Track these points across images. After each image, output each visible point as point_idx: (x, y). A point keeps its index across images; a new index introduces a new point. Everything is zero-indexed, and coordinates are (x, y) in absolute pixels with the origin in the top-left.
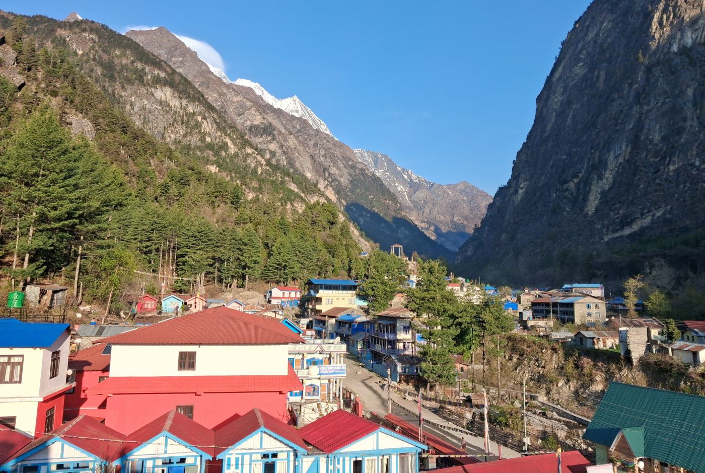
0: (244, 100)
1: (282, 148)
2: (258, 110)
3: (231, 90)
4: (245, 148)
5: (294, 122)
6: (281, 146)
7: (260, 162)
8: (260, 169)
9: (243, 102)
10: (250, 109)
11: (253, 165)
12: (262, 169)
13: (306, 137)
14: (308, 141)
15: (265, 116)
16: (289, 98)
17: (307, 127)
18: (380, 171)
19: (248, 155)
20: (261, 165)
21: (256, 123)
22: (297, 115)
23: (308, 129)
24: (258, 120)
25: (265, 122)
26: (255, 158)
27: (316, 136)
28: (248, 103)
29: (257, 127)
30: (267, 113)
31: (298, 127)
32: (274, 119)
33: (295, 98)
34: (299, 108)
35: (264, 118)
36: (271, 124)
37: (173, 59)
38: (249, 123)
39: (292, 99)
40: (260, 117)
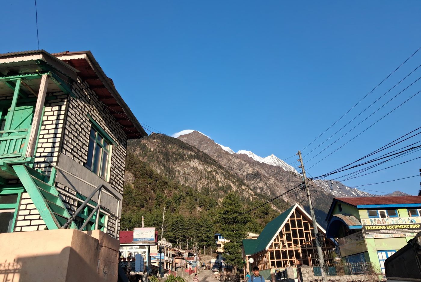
0: (241, 161)
1: (267, 185)
2: (249, 165)
3: (234, 157)
4: (241, 187)
5: (273, 169)
6: (266, 184)
7: (251, 194)
8: (251, 198)
9: (241, 162)
10: (245, 165)
11: (247, 196)
12: (252, 197)
13: (281, 176)
14: (283, 179)
15: (254, 168)
16: (269, 156)
17: (281, 170)
18: (335, 192)
19: (243, 190)
20: (252, 195)
21: (250, 172)
22: (274, 165)
23: (282, 171)
24: (250, 171)
25: (254, 171)
26: (247, 192)
27: (287, 175)
28: (244, 162)
29: (250, 174)
30: (255, 166)
31: (275, 171)
32: (259, 169)
33: (273, 155)
34: (276, 161)
35: (254, 169)
36: (258, 172)
37: (202, 146)
38: (245, 173)
39: (270, 156)
40: (251, 169)
